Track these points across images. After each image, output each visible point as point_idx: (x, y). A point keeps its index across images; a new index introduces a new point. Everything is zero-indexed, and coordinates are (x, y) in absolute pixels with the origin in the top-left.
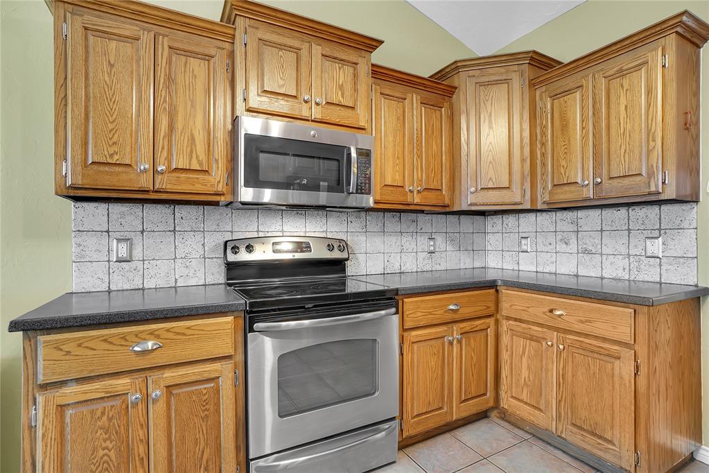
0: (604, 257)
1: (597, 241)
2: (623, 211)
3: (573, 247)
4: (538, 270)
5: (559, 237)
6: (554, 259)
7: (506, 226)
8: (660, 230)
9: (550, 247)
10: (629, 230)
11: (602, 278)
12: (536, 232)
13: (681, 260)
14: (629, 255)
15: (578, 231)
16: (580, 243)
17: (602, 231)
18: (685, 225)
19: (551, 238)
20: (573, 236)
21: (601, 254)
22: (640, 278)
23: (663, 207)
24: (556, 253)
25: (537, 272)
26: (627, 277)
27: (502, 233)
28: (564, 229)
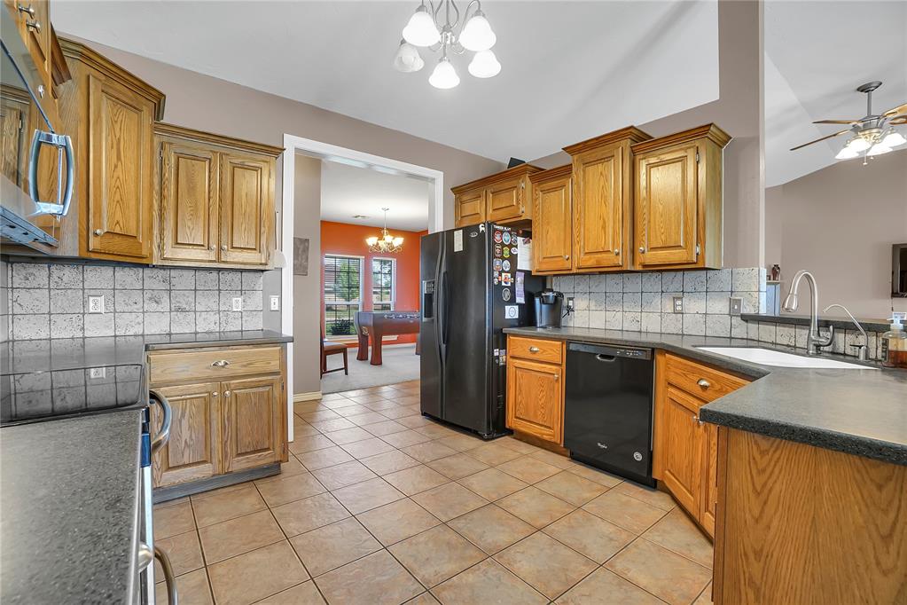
0: (198, 314)
1: (191, 299)
2: (215, 274)
3: (165, 305)
4: (118, 333)
5: (147, 296)
6: (140, 320)
7: (57, 279)
8: (241, 290)
9: (135, 306)
10: (219, 290)
11: (196, 333)
12: (114, 289)
13: (255, 313)
14: (219, 311)
15: (170, 290)
16: (173, 301)
17: (195, 290)
18: (256, 288)
19: (137, 296)
20: (165, 296)
21: (195, 312)
22: (228, 329)
23: (243, 274)
24: (143, 312)
25: (115, 336)
26: (218, 330)
27: (49, 289)
28: (154, 287)
